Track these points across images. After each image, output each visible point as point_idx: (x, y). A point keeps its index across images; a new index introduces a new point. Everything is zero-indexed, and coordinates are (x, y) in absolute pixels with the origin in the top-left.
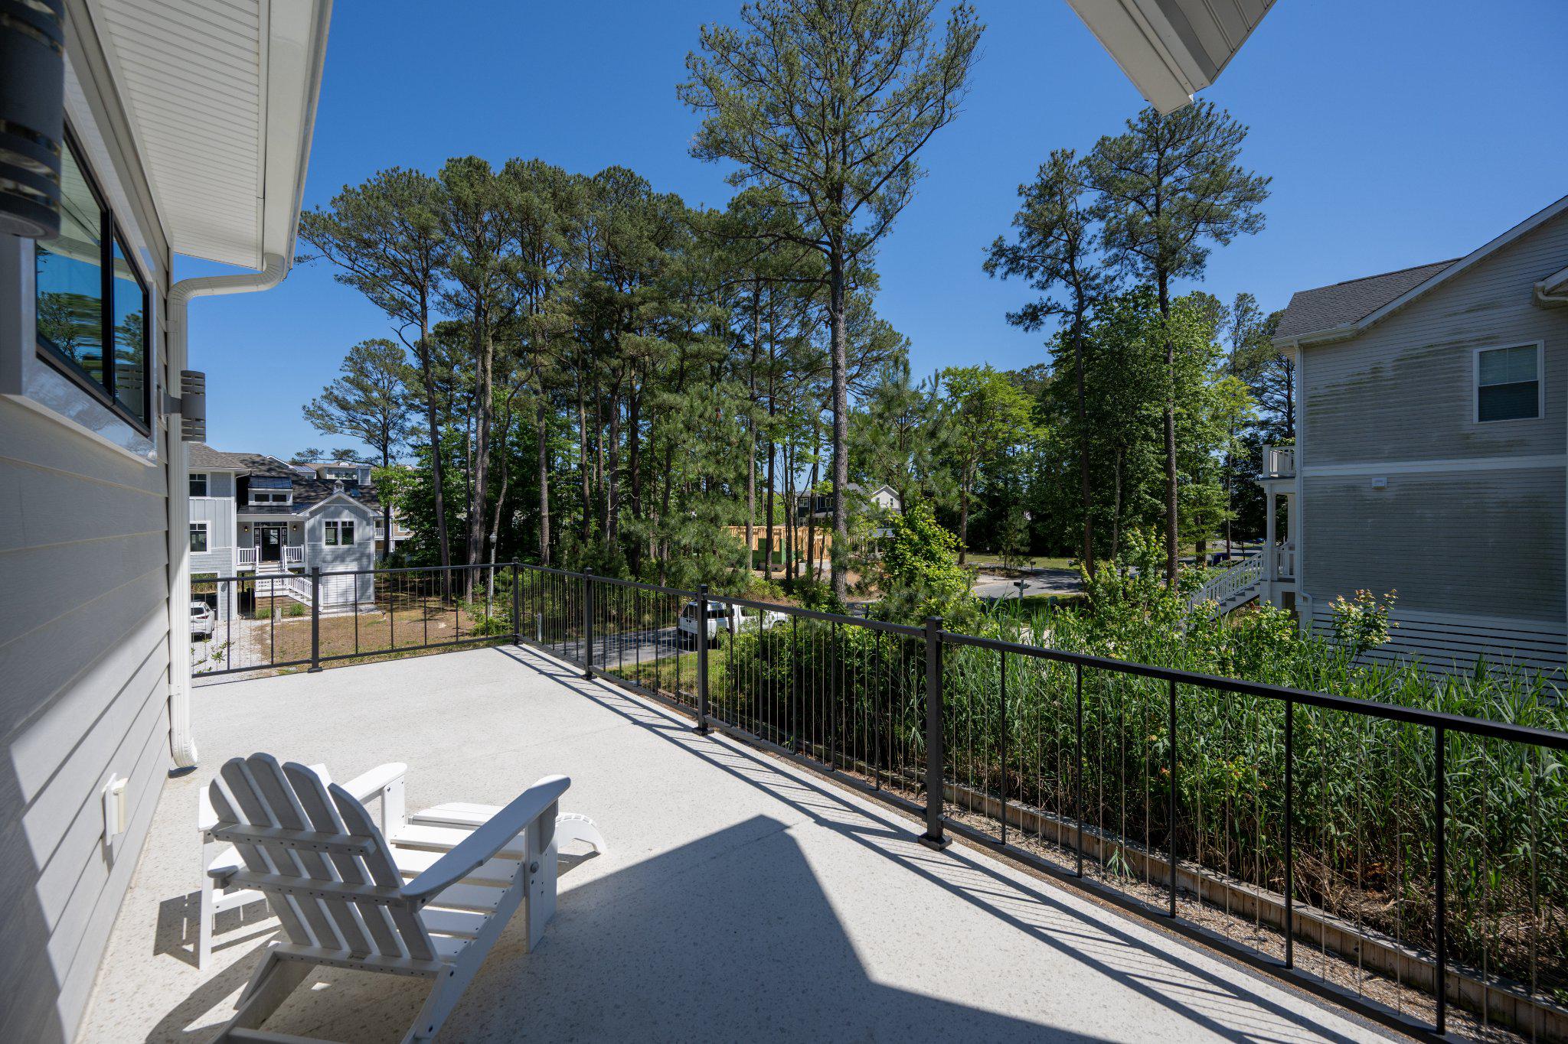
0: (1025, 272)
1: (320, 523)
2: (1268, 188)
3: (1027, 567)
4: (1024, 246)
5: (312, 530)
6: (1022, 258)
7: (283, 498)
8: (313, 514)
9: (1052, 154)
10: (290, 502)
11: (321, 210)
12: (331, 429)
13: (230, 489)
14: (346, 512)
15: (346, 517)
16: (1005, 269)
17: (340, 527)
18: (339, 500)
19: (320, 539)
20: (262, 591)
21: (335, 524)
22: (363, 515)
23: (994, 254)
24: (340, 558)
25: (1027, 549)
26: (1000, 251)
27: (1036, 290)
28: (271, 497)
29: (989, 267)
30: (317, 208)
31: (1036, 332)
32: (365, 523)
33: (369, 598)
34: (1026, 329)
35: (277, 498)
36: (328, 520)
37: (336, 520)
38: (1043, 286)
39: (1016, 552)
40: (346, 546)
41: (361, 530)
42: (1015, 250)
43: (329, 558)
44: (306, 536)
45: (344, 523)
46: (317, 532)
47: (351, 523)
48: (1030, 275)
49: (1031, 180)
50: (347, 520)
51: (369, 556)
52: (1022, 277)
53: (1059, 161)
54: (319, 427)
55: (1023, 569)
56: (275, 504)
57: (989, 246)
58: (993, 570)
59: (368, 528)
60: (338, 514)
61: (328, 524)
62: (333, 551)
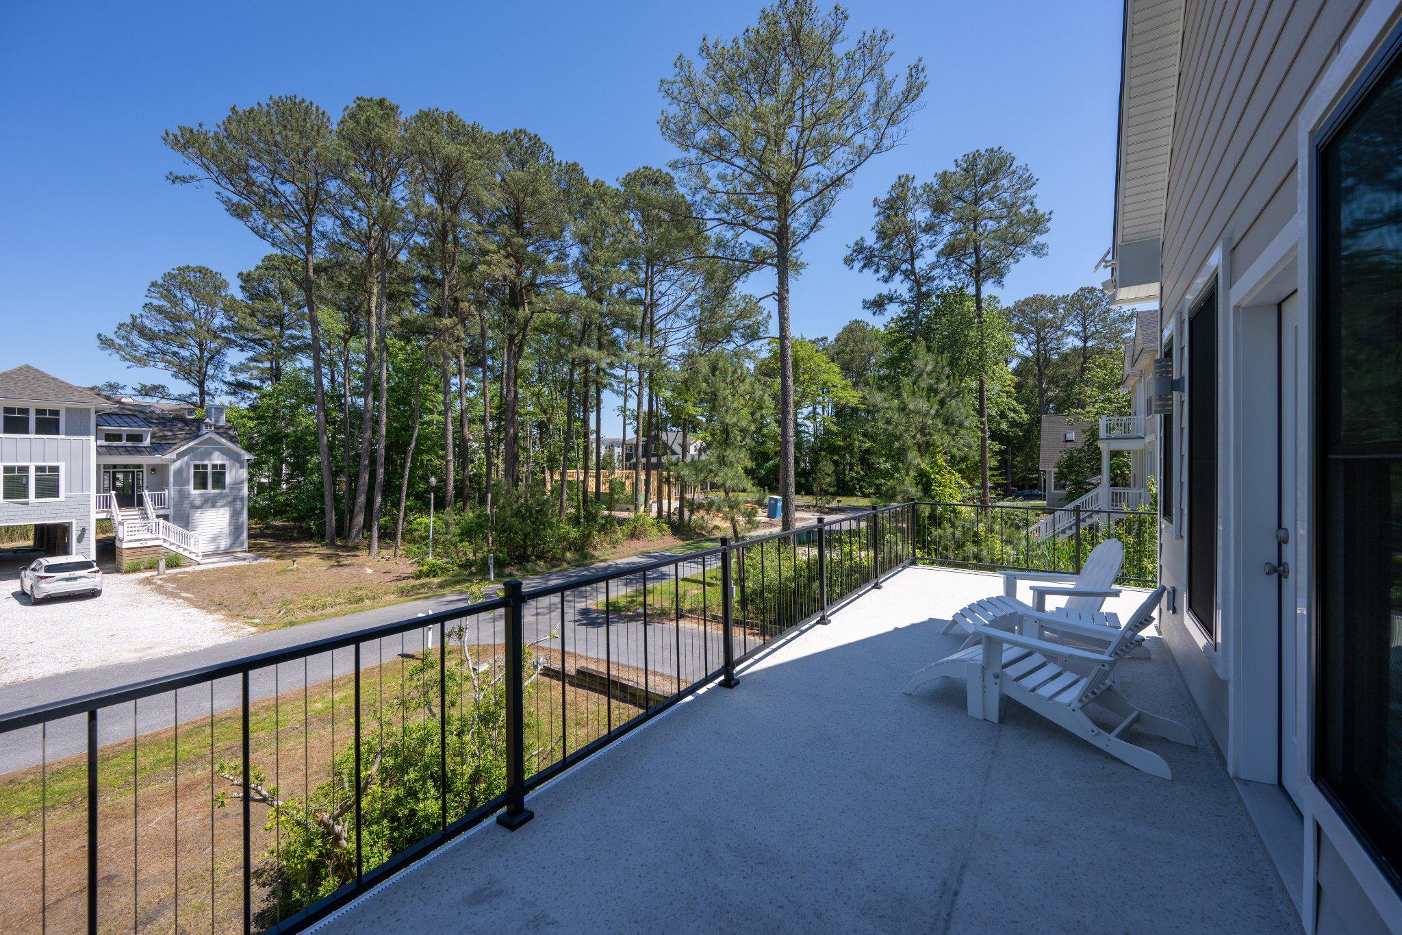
0: (874, 267)
1: (188, 464)
2: (1049, 225)
3: (834, 504)
4: (877, 246)
5: (179, 472)
6: (875, 256)
7: (137, 438)
8: (180, 456)
9: (899, 177)
10: (147, 442)
11: (205, 128)
12: (141, 362)
13: (89, 427)
14: (216, 454)
15: (217, 459)
16: (862, 264)
17: (210, 469)
18: (209, 441)
19: (187, 483)
20: (130, 541)
21: (205, 467)
22: (236, 458)
23: (854, 251)
24: (210, 503)
25: (832, 490)
26: (860, 248)
27: (881, 283)
28: (124, 437)
29: (849, 261)
30: (201, 125)
31: (881, 316)
32: (238, 465)
33: (242, 544)
34: (874, 314)
35: (131, 438)
36: (197, 462)
37: (206, 462)
38: (886, 280)
39: (826, 493)
40: (217, 491)
41: (233, 472)
42: (871, 249)
43: (198, 502)
44: (171, 479)
45: (214, 466)
46: (185, 475)
47: (223, 466)
48: (877, 271)
49: (884, 196)
50: (218, 462)
51: (242, 499)
52: (872, 271)
53: (903, 183)
54: (125, 359)
55: (830, 506)
56: (129, 444)
57: (852, 244)
58: (808, 507)
59: (241, 471)
60: (208, 455)
61: (196, 467)
62: (202, 495)
